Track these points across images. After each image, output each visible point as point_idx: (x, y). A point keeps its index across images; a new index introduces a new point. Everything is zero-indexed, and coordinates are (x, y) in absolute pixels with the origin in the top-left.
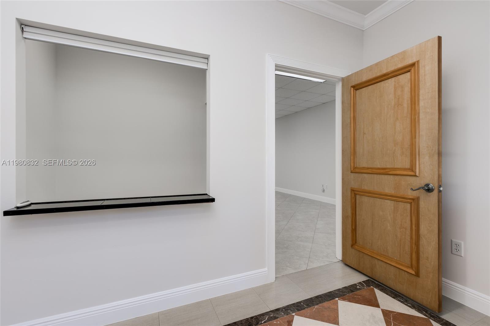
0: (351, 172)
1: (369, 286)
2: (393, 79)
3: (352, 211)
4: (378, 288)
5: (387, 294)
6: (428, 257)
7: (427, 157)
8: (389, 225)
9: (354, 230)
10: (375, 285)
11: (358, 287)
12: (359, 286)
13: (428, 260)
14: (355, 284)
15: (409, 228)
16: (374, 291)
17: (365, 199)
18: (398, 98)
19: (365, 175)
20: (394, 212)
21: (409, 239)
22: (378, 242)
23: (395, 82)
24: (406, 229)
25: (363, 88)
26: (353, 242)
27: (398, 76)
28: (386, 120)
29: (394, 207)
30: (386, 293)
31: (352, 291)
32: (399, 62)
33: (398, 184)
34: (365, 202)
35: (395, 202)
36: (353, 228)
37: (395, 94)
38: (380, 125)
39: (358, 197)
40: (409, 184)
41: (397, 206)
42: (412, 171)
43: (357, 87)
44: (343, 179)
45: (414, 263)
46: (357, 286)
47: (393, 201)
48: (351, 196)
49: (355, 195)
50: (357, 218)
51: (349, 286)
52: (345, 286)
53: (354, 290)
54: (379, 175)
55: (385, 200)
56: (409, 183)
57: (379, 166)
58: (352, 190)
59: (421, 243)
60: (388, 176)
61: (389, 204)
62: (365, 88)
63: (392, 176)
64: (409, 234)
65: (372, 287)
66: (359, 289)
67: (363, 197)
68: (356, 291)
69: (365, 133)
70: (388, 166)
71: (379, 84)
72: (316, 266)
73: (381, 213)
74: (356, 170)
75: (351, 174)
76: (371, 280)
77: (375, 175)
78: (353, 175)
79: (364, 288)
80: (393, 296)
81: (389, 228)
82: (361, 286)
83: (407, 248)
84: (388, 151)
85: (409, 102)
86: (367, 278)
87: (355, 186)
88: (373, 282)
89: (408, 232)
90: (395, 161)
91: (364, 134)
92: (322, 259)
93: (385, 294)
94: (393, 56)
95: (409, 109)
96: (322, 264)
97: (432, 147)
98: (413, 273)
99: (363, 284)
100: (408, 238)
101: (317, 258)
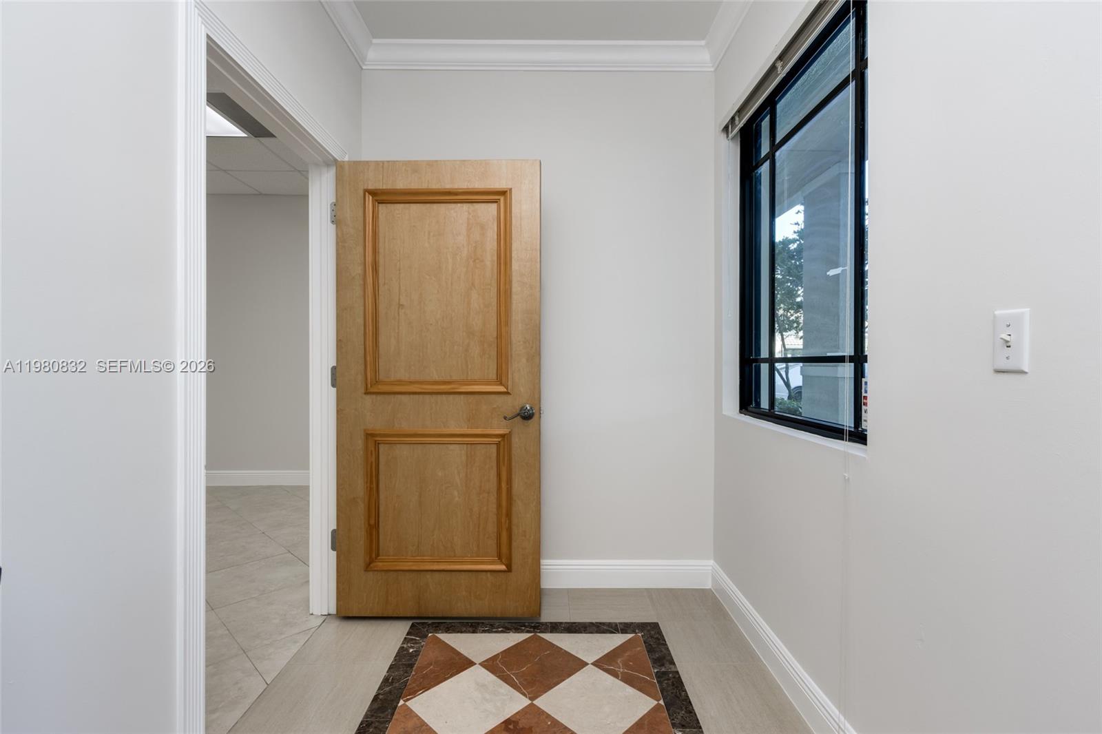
0: (367, 393)
1: (426, 636)
2: (465, 207)
3: (368, 484)
4: (440, 629)
5: (462, 632)
6: (525, 531)
7: (524, 360)
8: (456, 493)
9: (373, 528)
10: (431, 627)
11: (411, 650)
12: (412, 647)
13: (525, 536)
14: (402, 648)
15: (494, 490)
16: (440, 640)
17: (403, 452)
18: (474, 245)
19: (404, 398)
20: (467, 465)
21: (495, 510)
22: (433, 535)
23: (469, 213)
24: (488, 493)
25: (398, 205)
26: (371, 557)
27: (474, 204)
28: (452, 284)
29: (467, 456)
30: (458, 632)
31: (411, 666)
32: (477, 178)
33: (474, 412)
34: (401, 458)
35: (469, 446)
36: (372, 522)
37: (468, 236)
38: (438, 291)
39: (382, 448)
40: (494, 408)
41: (473, 453)
42: (501, 384)
43: (381, 197)
44: (339, 412)
45: (504, 550)
46: (407, 650)
47: (465, 445)
48: (366, 448)
49: (377, 444)
50: (382, 496)
51: (395, 660)
52: (390, 664)
53: (410, 662)
54: (434, 396)
55: (449, 445)
56: (495, 406)
57: (436, 377)
58: (369, 436)
59: (514, 509)
60: (456, 396)
61: (456, 453)
62: (402, 205)
63: (462, 396)
64: (495, 501)
65: (430, 635)
66: (417, 653)
67: (398, 446)
68: (416, 660)
69: (402, 305)
70: (454, 378)
71: (435, 206)
72: (285, 662)
73: (440, 474)
74: (380, 387)
75: (364, 396)
76: (417, 623)
77: (427, 397)
78: (368, 398)
79: (422, 647)
80: (471, 629)
81: (457, 499)
82: (413, 644)
83: (492, 528)
84: (456, 347)
85: (495, 258)
86: (409, 623)
87: (377, 424)
88: (423, 623)
89: (493, 498)
90: (470, 367)
91: (400, 306)
92: (283, 636)
93: (459, 634)
94: (464, 161)
95: (495, 271)
96: (294, 649)
97: (531, 342)
98: (503, 567)
99: (413, 639)
100: (493, 508)
101: (266, 642)
